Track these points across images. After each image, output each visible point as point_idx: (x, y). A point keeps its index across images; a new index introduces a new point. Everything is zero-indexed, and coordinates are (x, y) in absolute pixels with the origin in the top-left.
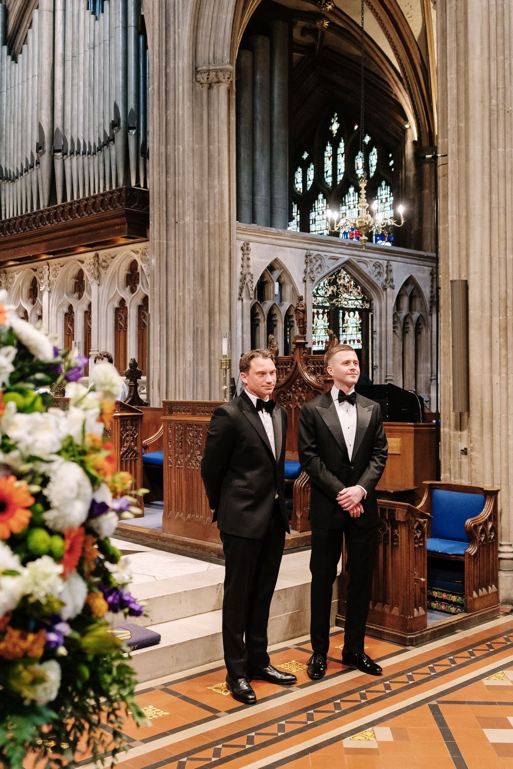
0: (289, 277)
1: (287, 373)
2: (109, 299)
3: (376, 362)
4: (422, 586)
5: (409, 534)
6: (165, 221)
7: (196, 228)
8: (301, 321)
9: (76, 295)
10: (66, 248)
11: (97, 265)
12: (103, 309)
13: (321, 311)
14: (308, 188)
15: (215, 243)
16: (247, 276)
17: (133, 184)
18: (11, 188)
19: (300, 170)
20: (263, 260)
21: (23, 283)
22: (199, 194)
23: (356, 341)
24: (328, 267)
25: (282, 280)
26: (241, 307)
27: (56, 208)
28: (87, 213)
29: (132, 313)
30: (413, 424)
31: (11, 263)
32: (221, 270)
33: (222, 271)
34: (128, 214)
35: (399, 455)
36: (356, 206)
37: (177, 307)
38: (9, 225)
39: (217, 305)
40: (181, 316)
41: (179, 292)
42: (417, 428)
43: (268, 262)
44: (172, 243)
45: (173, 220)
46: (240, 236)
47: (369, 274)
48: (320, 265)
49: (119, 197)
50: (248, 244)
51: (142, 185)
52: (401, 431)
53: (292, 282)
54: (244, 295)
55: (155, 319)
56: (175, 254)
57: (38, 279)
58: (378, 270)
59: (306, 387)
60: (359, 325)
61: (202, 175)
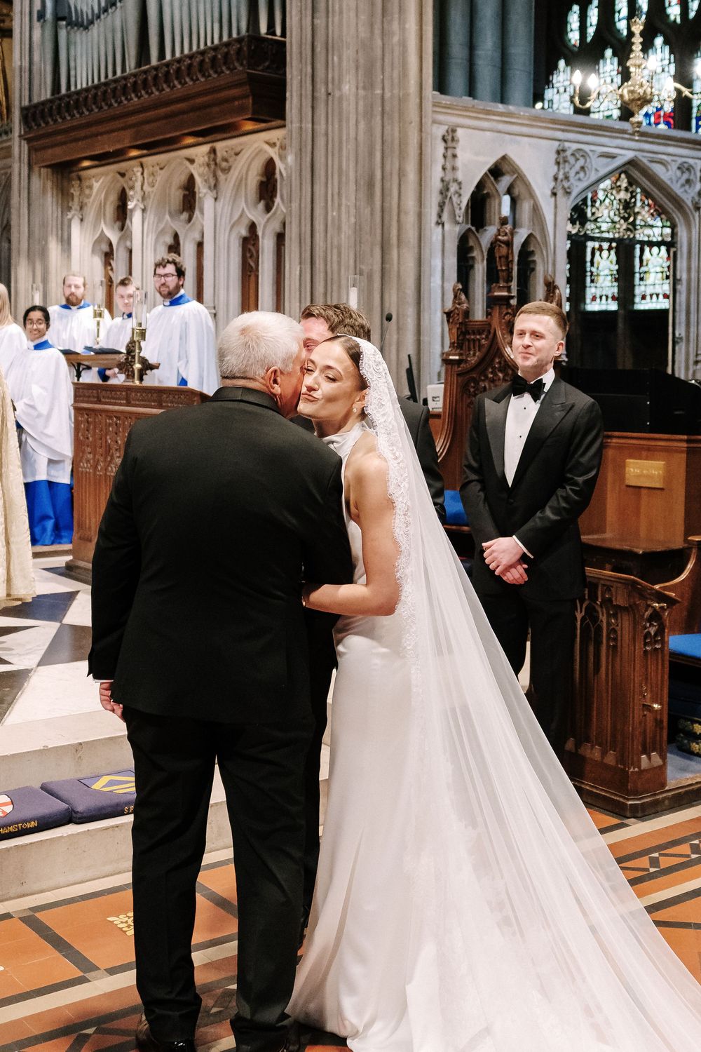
0: (527, 186)
1: (481, 346)
2: (232, 222)
3: (681, 331)
4: (659, 717)
5: (634, 628)
6: (309, 92)
7: (361, 103)
8: (503, 260)
9: (185, 216)
10: (161, 137)
11: (213, 167)
12: (222, 239)
13: (605, 245)
14: (589, 39)
15: (392, 130)
16: (451, 184)
17: (263, 29)
18: (84, 39)
19: (576, 8)
20: (481, 159)
21: (106, 199)
22: (366, 46)
23: (661, 296)
24: (596, 170)
25: (516, 192)
26: (440, 238)
27: (145, 72)
28: (192, 79)
29: (267, 245)
30: (685, 437)
31: (86, 164)
32: (401, 173)
33: (404, 175)
34: (252, 79)
35: (662, 489)
36: (666, 69)
37: (329, 235)
38: (78, 100)
39: (394, 232)
40: (335, 251)
41: (333, 211)
42: (692, 445)
43: (490, 161)
44: (321, 128)
45: (323, 90)
46: (441, 117)
47: (669, 183)
48: (583, 168)
49: (239, 51)
50: (454, 131)
51: (278, 32)
52: (666, 450)
53: (532, 195)
54: (445, 217)
55: (293, 255)
56: (327, 149)
57: (127, 190)
58: (686, 176)
59: (510, 372)
60: (666, 269)
61: (372, 15)
